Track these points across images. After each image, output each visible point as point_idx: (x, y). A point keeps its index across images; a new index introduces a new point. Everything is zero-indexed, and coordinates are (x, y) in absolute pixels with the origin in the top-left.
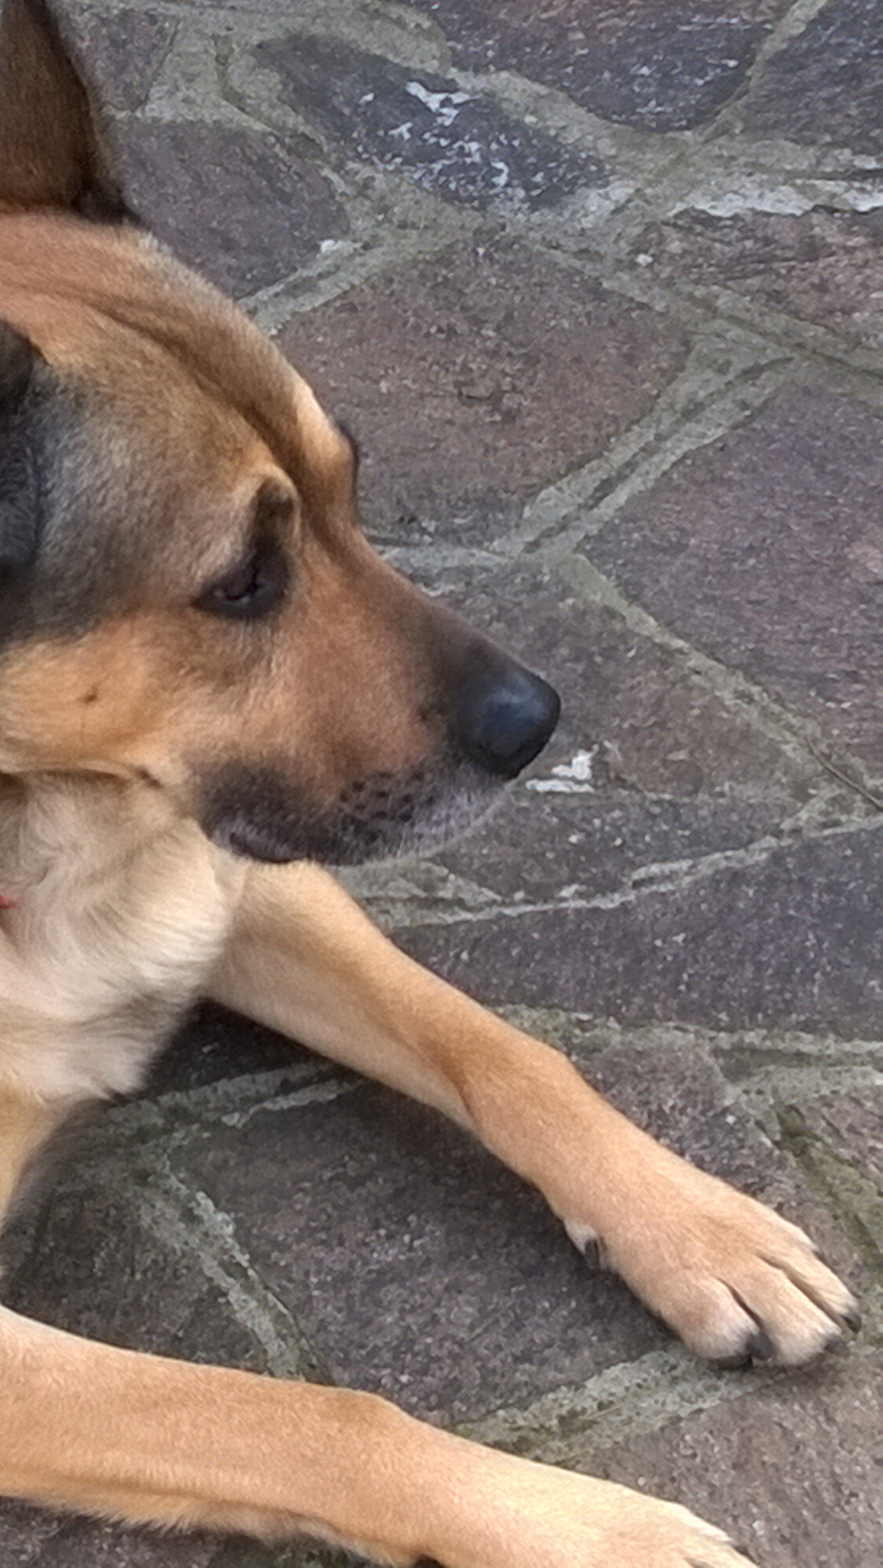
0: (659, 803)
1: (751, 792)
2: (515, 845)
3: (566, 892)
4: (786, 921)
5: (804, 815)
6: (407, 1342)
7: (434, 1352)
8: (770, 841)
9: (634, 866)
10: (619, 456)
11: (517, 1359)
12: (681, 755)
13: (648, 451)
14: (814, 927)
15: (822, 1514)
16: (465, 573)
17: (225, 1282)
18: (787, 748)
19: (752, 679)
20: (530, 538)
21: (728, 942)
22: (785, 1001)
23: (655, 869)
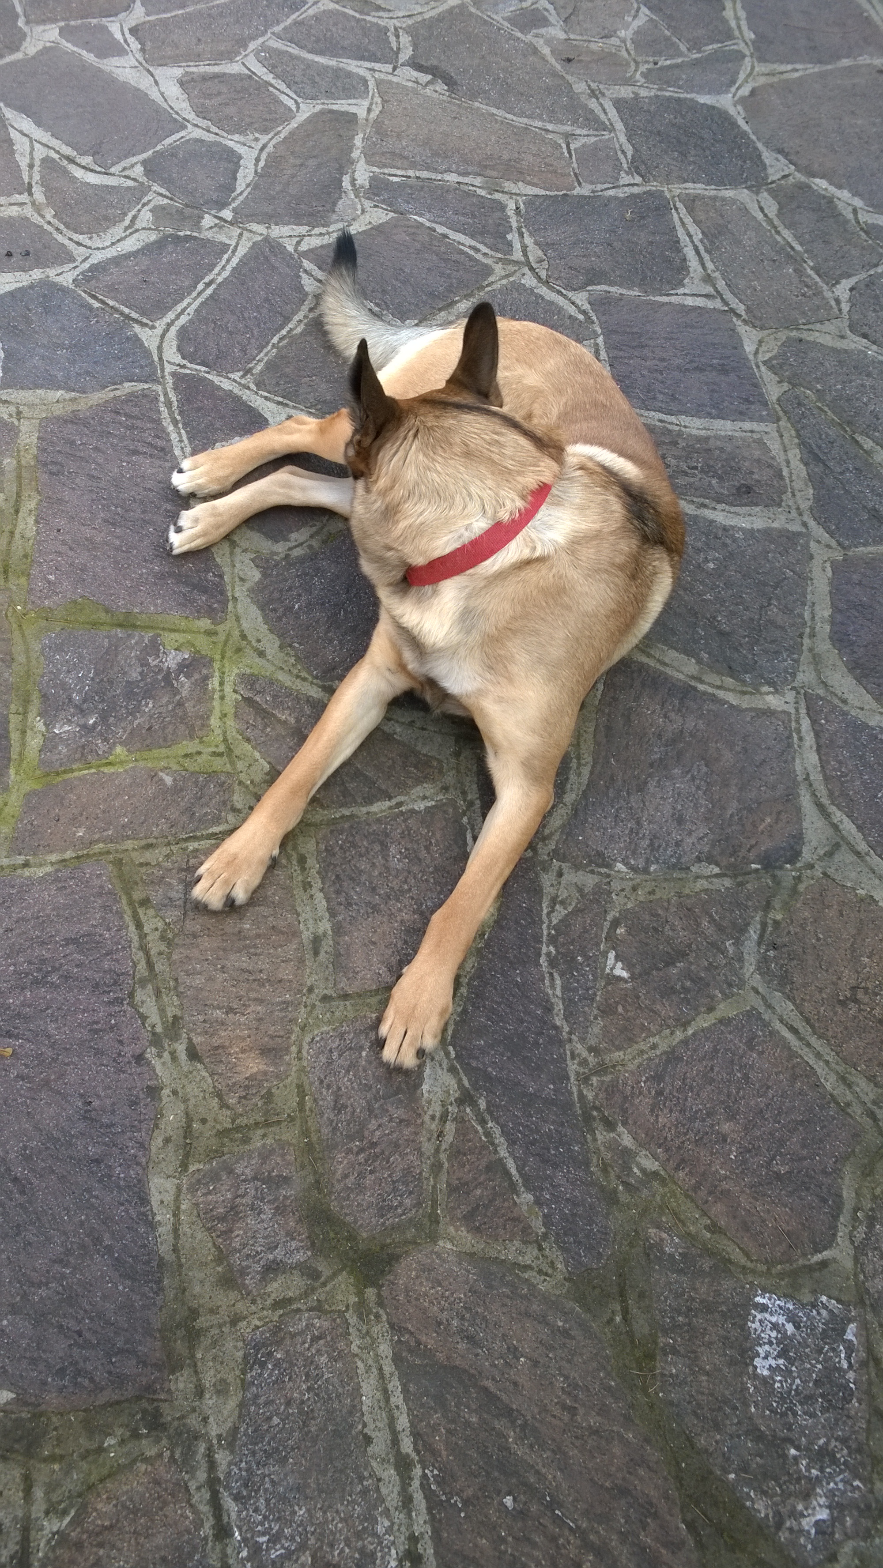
0: (595, 994)
1: (596, 1029)
2: (579, 937)
3: (552, 949)
4: (522, 1021)
5: (579, 1046)
6: (354, 845)
7: (348, 854)
8: (566, 1029)
9: (562, 975)
10: (813, 1040)
11: (337, 876)
12: (620, 1009)
13: (818, 1056)
14: (516, 1029)
15: (246, 947)
16: (741, 960)
17: (394, 802)
18: (621, 1053)
19: (665, 1053)
20: (760, 990)
21: (514, 996)
22: (479, 1008)
23: (558, 982)
